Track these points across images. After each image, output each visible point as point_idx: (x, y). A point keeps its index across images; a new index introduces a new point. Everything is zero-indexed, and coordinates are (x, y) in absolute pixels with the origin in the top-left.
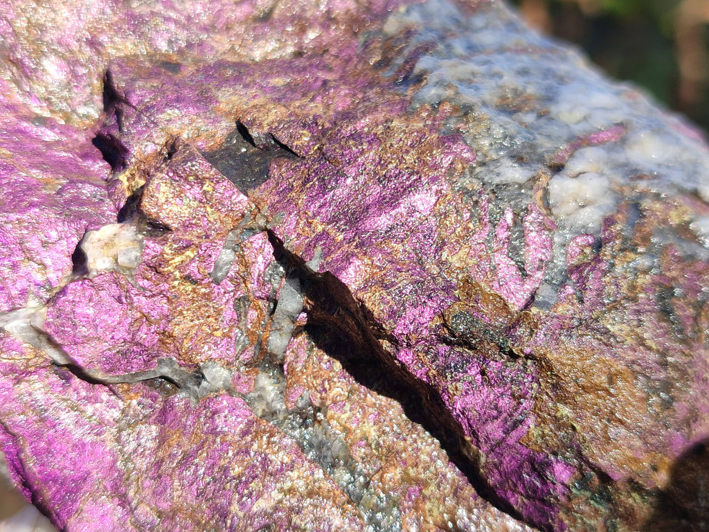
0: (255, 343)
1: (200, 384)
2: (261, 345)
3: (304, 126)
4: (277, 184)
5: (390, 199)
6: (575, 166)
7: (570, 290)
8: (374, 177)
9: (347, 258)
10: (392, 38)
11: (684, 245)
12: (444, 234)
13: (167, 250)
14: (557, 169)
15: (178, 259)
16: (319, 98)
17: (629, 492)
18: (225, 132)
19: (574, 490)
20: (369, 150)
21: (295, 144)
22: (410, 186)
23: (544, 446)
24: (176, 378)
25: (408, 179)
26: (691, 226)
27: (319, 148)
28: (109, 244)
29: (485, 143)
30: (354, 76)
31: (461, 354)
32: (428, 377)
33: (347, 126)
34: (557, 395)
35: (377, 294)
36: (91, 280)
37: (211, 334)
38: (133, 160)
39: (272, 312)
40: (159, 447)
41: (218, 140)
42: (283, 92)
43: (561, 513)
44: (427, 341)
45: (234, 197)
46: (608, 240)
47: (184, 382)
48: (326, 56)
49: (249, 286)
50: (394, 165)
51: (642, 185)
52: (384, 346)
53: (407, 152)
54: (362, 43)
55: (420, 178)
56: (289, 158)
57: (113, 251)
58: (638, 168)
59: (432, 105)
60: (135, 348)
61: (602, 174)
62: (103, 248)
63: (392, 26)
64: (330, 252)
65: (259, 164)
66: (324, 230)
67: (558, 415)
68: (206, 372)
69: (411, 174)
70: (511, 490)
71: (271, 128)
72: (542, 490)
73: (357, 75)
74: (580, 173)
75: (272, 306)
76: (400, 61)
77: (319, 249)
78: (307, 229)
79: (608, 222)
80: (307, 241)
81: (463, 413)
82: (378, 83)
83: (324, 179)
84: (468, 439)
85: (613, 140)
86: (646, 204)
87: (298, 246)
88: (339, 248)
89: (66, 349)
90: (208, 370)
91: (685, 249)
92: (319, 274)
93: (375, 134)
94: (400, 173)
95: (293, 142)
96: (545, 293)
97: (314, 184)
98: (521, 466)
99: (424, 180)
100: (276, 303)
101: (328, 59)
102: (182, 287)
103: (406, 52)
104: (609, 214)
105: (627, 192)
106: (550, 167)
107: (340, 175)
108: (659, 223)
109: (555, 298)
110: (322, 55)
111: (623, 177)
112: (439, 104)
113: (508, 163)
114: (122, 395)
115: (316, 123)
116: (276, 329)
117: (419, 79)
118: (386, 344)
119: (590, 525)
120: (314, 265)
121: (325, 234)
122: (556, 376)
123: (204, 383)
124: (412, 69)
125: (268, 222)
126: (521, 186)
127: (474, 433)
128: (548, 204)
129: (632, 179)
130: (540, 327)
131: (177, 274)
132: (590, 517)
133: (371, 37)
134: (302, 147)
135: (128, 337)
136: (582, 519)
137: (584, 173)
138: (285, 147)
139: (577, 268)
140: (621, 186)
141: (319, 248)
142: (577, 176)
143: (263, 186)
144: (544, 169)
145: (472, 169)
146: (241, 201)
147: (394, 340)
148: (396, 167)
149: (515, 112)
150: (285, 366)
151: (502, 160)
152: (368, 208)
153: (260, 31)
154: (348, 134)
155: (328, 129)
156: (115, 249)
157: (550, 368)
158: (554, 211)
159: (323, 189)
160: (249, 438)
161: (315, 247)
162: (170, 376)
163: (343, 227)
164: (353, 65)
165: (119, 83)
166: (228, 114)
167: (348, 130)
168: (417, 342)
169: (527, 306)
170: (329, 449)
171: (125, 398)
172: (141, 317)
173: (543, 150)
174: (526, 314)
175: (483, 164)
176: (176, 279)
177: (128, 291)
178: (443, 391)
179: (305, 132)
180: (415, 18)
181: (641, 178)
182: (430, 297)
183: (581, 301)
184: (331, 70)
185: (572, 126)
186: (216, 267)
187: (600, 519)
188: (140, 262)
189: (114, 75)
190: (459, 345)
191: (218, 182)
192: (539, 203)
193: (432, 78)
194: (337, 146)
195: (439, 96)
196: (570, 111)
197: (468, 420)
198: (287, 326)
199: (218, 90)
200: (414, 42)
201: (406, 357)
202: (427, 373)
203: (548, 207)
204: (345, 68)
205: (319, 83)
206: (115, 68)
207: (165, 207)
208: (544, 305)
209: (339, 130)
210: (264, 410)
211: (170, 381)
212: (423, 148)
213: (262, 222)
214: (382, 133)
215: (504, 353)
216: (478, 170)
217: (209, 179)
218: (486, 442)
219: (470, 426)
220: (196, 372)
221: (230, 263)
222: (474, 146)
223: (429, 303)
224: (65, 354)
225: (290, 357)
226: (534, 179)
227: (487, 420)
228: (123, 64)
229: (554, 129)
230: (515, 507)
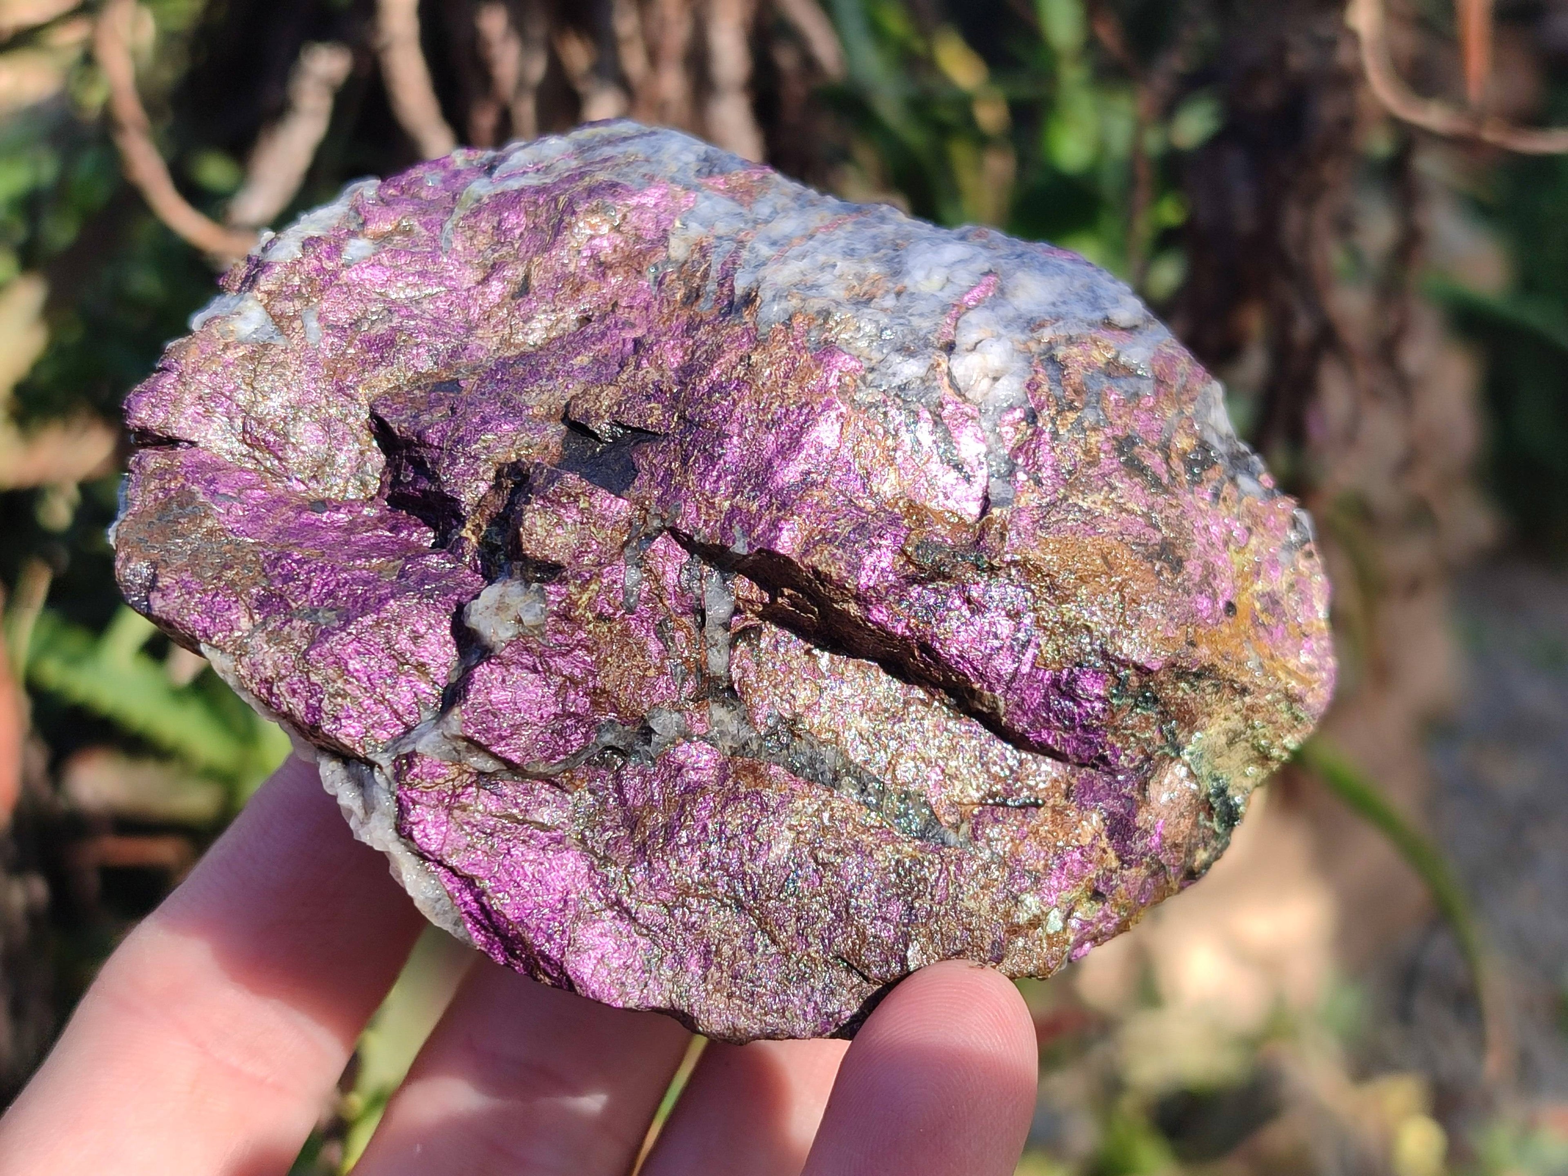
0: (694, 670)
1: (650, 741)
2: (700, 670)
3: (648, 398)
4: (652, 474)
5: (790, 444)
6: (966, 339)
7: (1021, 476)
8: (761, 425)
9: (775, 525)
10: (686, 262)
11: (1122, 383)
12: (866, 462)
13: (572, 589)
14: (950, 348)
15: (585, 597)
16: (644, 362)
17: (1175, 684)
18: (557, 439)
19: (1115, 701)
20: (741, 399)
21: (649, 422)
22: (806, 421)
23: (1063, 660)
24: (621, 744)
25: (800, 414)
26: (1122, 359)
27: (679, 418)
28: (501, 607)
29: (863, 344)
30: (664, 323)
31: (936, 590)
32: (911, 630)
33: (701, 381)
34: (1056, 597)
35: (826, 552)
36: (499, 657)
37: (644, 676)
38: (468, 508)
39: (702, 626)
40: (632, 832)
41: (554, 451)
42: (595, 369)
43: (1109, 736)
44: (896, 587)
45: (613, 506)
46: (1041, 406)
47: (630, 745)
48: (619, 311)
49: (667, 603)
50: (778, 403)
51: (1047, 334)
52: (852, 611)
53: (785, 385)
54: (652, 280)
55: (812, 408)
56: (649, 441)
57: (512, 613)
58: (1034, 315)
59: (784, 323)
60: (568, 721)
61: (999, 337)
62: (497, 615)
63: (678, 249)
64: (752, 528)
65: (617, 461)
66: (731, 505)
67: (1066, 619)
68: (653, 724)
69: (800, 408)
70: (1045, 728)
71: (611, 414)
72: (1080, 715)
73: (667, 320)
74: (977, 344)
75: (699, 619)
76: (711, 286)
77: (737, 530)
78: (711, 512)
79: (1032, 386)
80: (718, 525)
81: (962, 657)
82: (701, 320)
83: (705, 450)
84: (977, 686)
85: (990, 294)
86: (1060, 353)
87: (712, 536)
88: (760, 519)
89: (495, 749)
90: (655, 720)
91: (1126, 388)
92: (750, 555)
93: (738, 378)
94: (788, 410)
95: (646, 421)
96: (998, 489)
97: (697, 458)
98: (1046, 696)
99: (818, 408)
100: (702, 613)
101: (622, 314)
102: (598, 630)
103: (713, 273)
104: (1028, 378)
105: (1034, 347)
106: (941, 349)
107: (722, 437)
108: (1085, 369)
109: (1012, 491)
110: (613, 311)
111: (1023, 332)
112: (790, 319)
113: (897, 359)
114: (567, 787)
115: (661, 390)
116: (712, 646)
117: (749, 300)
118: (853, 609)
119: (1146, 739)
120: (740, 547)
121: (734, 510)
122: (1048, 575)
123: (655, 739)
124: (732, 290)
125: (663, 520)
126: (923, 381)
127: (981, 676)
128: (959, 389)
129: (1032, 330)
130: (1009, 527)
131: (589, 615)
132: (1143, 730)
133: (660, 269)
134: (659, 423)
135: (558, 711)
136: (1134, 735)
137: (980, 342)
138: (639, 430)
139: (1019, 449)
140: (1025, 343)
141: (738, 527)
142: (974, 348)
143: (637, 483)
144: (938, 353)
145: (863, 379)
146: (621, 507)
147: (860, 599)
148: (781, 406)
149: (870, 300)
150: (736, 687)
151: (889, 358)
152: (770, 462)
153: (525, 309)
154: (707, 389)
155: (680, 392)
156: (513, 609)
157: (1038, 569)
158: (969, 395)
159: (711, 459)
160: (730, 782)
161: (731, 528)
162: (614, 744)
163: (753, 494)
164: (655, 309)
165: (399, 424)
166: (549, 417)
167: (703, 385)
168: (887, 593)
169: (984, 511)
170: (823, 762)
171: (572, 790)
172: (565, 682)
173: (925, 331)
174: (989, 519)
175: (872, 370)
176: (589, 623)
177: (541, 655)
178: (932, 640)
179: (653, 405)
180: (695, 230)
181: (1041, 326)
182: (880, 536)
183: (1039, 482)
184: (633, 326)
185: (939, 294)
186: (625, 594)
187: (1154, 728)
188: (547, 614)
189: (387, 419)
190: (932, 580)
191: (592, 494)
192: (950, 392)
193: (766, 294)
194: (701, 406)
195: (785, 311)
196: (928, 277)
197: (971, 663)
198: (721, 637)
199: (521, 394)
200: (716, 261)
201: (879, 615)
202: (907, 626)
203: (959, 393)
204: (648, 317)
205: (630, 346)
206: (381, 411)
207: (548, 542)
208: (1003, 502)
209: (694, 389)
210: (731, 747)
211: (615, 750)
212: (801, 374)
213: (656, 523)
214: (746, 374)
215: (983, 570)
216: (870, 377)
217: (582, 493)
218: (999, 682)
219: (975, 669)
220: (642, 728)
221: (639, 583)
222: (854, 352)
223: (883, 542)
224: (495, 756)
225: (736, 674)
226: (933, 367)
227: (991, 655)
228: (389, 403)
229: (921, 306)
230: (1057, 748)
